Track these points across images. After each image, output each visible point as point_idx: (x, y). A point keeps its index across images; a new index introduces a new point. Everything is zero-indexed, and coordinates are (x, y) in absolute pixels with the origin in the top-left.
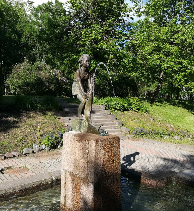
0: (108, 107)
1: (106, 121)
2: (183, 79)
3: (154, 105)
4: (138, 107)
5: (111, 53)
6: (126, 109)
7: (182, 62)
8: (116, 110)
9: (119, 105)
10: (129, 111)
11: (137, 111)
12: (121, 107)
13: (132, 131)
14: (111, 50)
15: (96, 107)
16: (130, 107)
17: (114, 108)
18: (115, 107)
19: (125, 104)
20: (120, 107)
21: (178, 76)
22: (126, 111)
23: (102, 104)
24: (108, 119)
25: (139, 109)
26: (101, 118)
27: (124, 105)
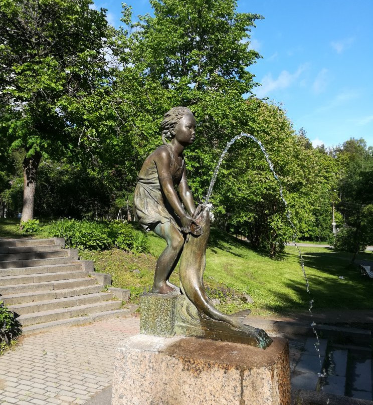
0: (69, 242)
1: (73, 276)
2: (201, 188)
3: (149, 235)
4: (130, 240)
5: (87, 123)
6: (106, 247)
7: (199, 158)
8: (86, 248)
9: (92, 237)
10: (111, 249)
11: (127, 249)
12: (98, 242)
13: (134, 295)
14: (85, 117)
15: (42, 242)
16: (114, 242)
17: (82, 244)
18: (84, 242)
19: (104, 236)
20: (95, 240)
21: (193, 182)
22: (106, 251)
23: (55, 236)
24: (78, 271)
25: (130, 245)
26: (61, 269)
27: (102, 238)
